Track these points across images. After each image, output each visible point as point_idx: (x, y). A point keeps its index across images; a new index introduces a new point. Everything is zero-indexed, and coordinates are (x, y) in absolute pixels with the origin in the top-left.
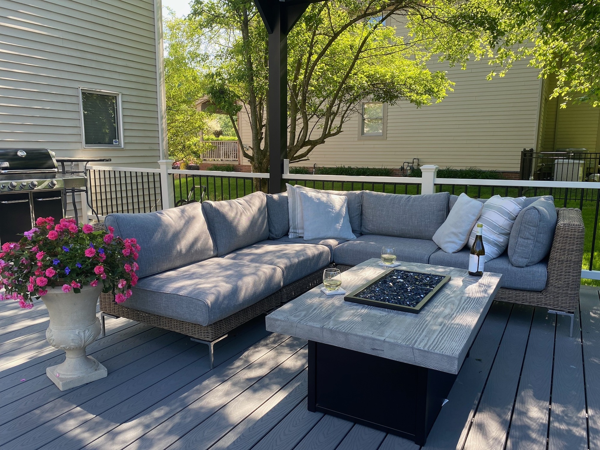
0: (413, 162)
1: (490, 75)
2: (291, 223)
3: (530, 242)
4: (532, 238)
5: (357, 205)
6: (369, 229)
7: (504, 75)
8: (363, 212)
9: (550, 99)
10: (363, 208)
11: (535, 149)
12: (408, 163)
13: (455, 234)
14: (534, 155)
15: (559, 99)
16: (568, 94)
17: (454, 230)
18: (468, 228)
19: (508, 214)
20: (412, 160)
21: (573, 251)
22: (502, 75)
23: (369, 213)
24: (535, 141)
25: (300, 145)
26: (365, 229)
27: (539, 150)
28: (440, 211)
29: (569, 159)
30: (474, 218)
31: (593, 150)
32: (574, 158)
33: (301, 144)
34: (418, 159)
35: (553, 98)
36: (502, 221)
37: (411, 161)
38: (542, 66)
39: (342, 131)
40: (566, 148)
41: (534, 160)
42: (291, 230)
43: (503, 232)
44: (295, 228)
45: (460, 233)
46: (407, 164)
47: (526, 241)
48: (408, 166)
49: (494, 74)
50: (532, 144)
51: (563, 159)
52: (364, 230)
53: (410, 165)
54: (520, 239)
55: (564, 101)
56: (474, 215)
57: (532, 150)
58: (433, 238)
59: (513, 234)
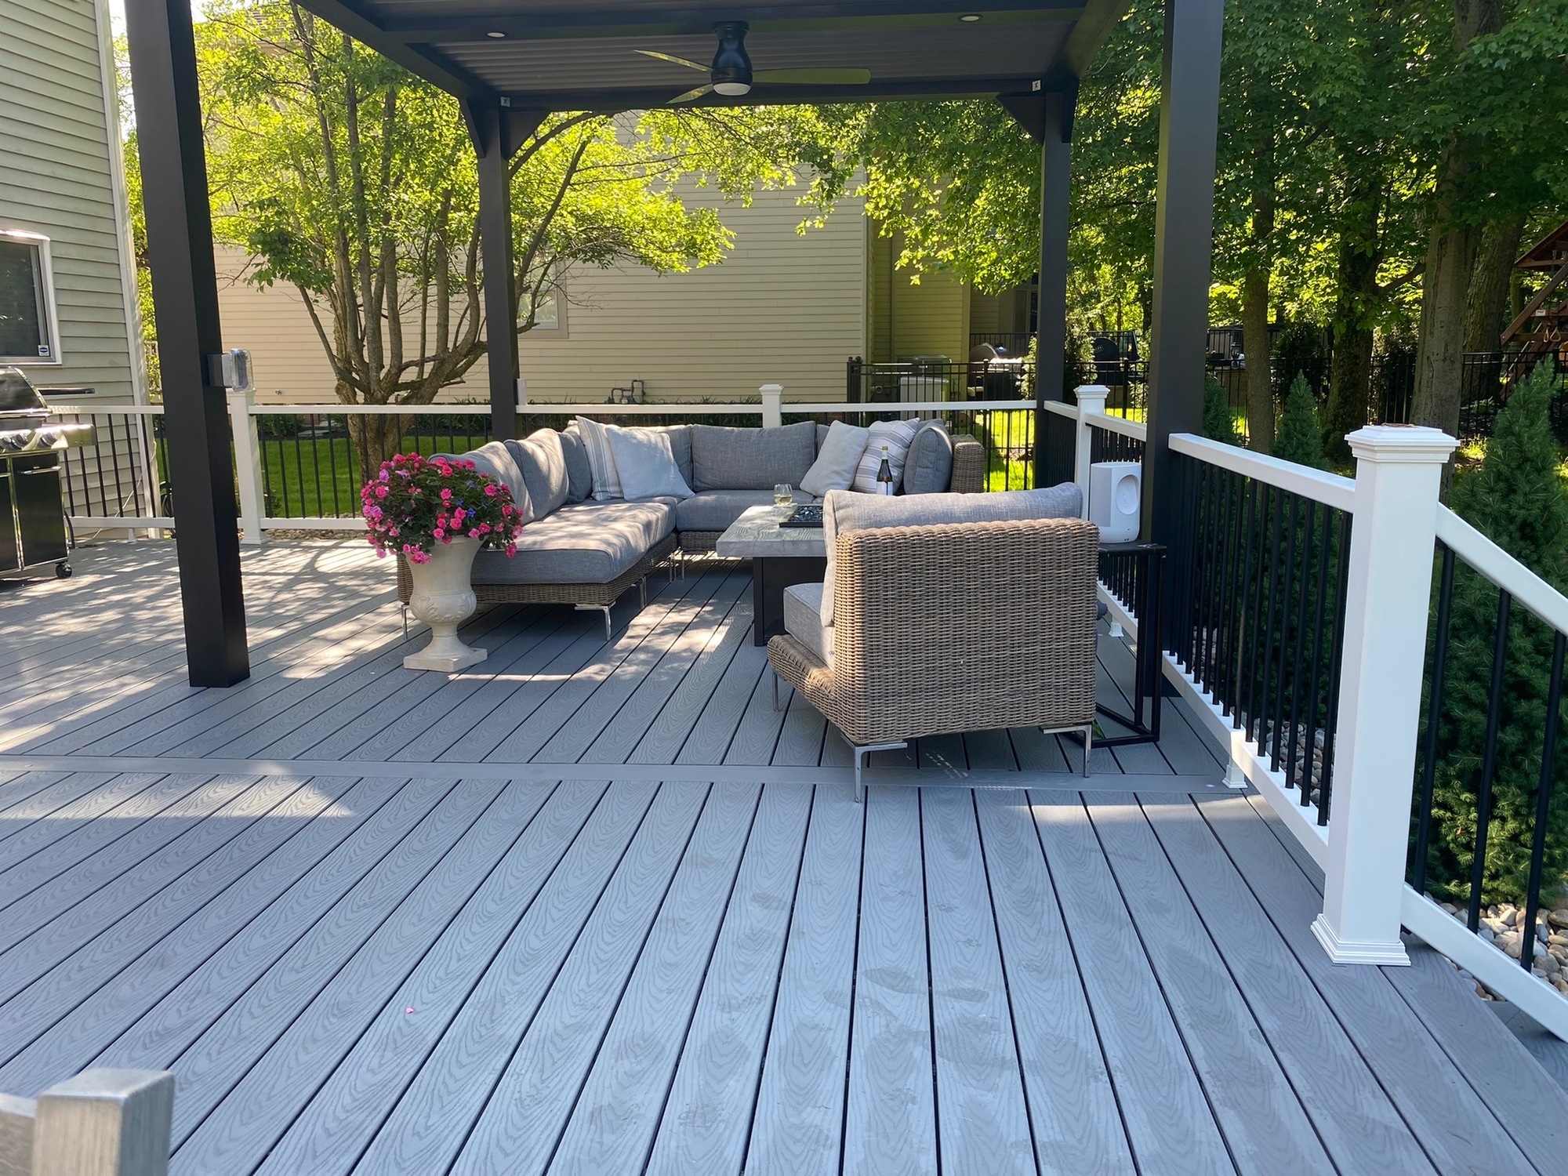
0: (633, 388)
1: (802, 225)
2: (596, 477)
3: (929, 470)
4: (932, 466)
5: (684, 447)
6: (707, 481)
7: (821, 226)
8: (695, 456)
9: (896, 269)
10: (694, 450)
11: (863, 358)
12: (623, 390)
13: (837, 473)
14: (864, 370)
15: (910, 269)
16: (923, 260)
17: (836, 468)
18: (855, 463)
19: (900, 440)
20: (630, 382)
21: (974, 476)
22: (819, 225)
23: (704, 458)
24: (862, 343)
25: (464, 352)
26: (700, 481)
27: (870, 361)
28: (807, 447)
29: (917, 375)
30: (861, 449)
31: (958, 359)
32: (926, 375)
33: (466, 349)
34: (642, 382)
35: (902, 267)
36: (895, 450)
37: (628, 385)
38: (885, 215)
39: (536, 324)
40: (913, 356)
41: (863, 378)
42: (597, 488)
43: (897, 464)
44: (603, 485)
45: (844, 471)
46: (620, 392)
47: (925, 470)
48: (623, 396)
49: (808, 224)
50: (859, 349)
51: (908, 376)
52: (699, 484)
53: (625, 393)
54: (918, 469)
55: (916, 271)
56: (860, 446)
57: (859, 359)
58: (801, 487)
59: (909, 463)
